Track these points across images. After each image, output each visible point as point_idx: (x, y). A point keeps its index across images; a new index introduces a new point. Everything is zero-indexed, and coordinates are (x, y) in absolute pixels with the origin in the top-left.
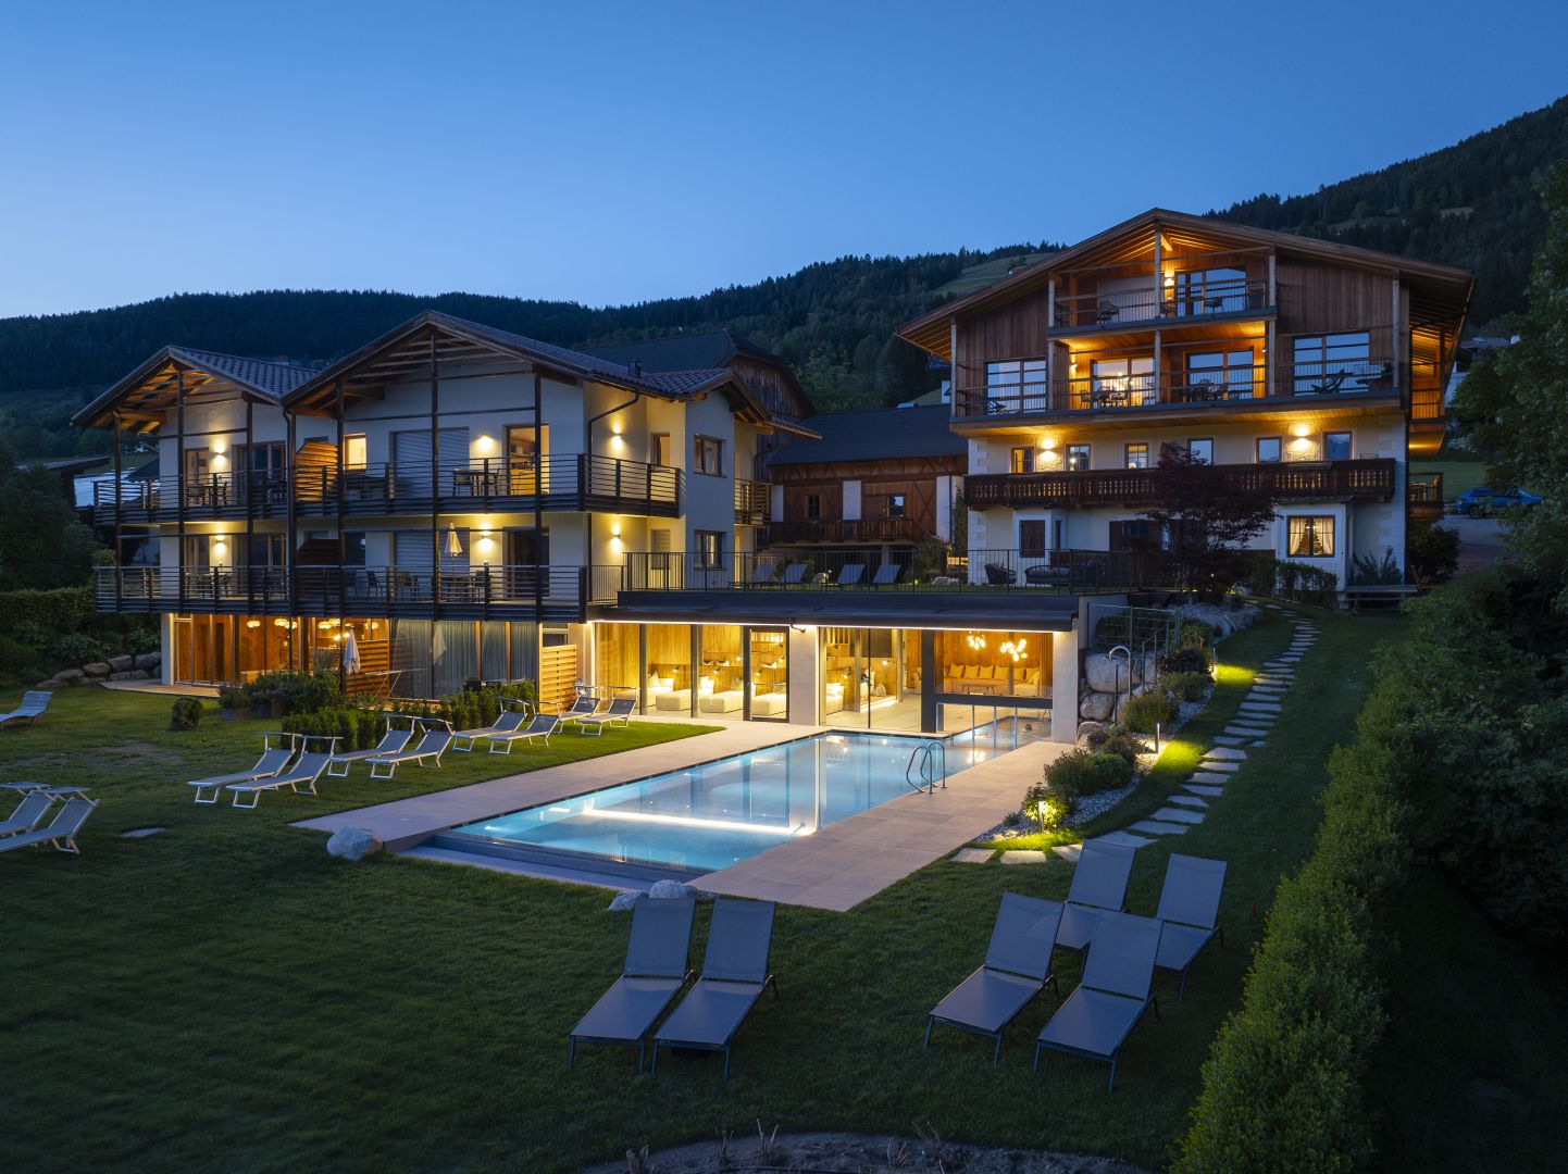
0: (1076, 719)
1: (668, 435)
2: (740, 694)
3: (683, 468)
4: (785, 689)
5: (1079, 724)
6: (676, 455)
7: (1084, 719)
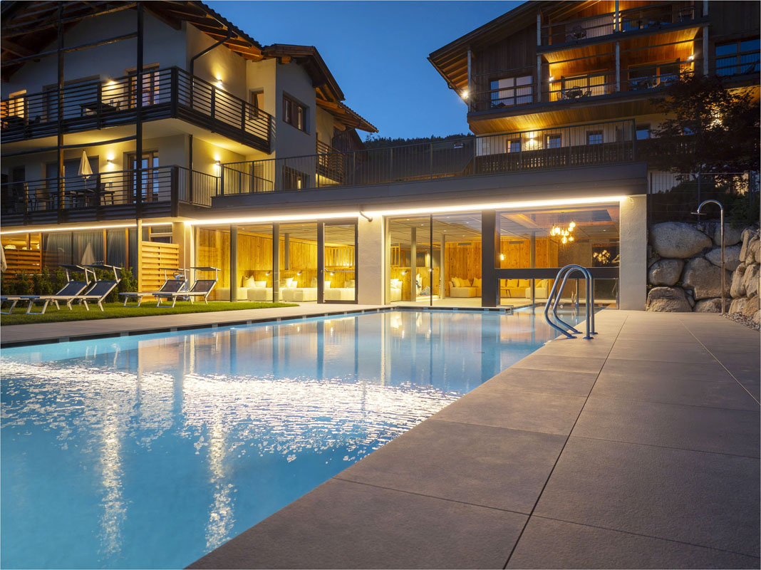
0: (644, 286)
1: (262, 92)
2: (315, 290)
3: (274, 116)
4: (354, 285)
5: (648, 290)
6: (268, 104)
7: (654, 286)
